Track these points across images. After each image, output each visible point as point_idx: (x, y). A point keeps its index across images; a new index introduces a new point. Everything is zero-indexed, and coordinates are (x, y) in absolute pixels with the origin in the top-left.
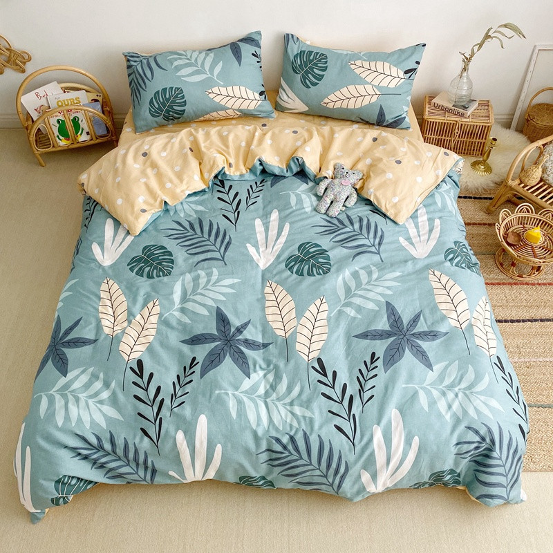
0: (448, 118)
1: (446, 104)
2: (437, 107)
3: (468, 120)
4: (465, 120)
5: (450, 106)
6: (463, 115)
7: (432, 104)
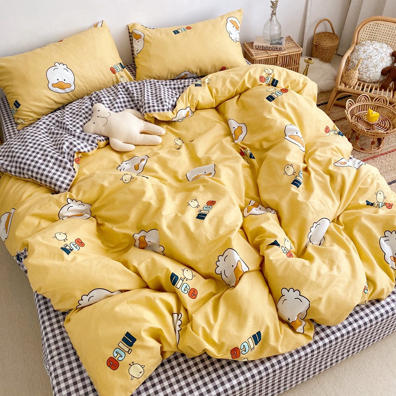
0: (271, 54)
1: (265, 45)
2: (258, 48)
3: (286, 52)
4: (283, 53)
5: (269, 45)
6: (280, 49)
7: (254, 47)
